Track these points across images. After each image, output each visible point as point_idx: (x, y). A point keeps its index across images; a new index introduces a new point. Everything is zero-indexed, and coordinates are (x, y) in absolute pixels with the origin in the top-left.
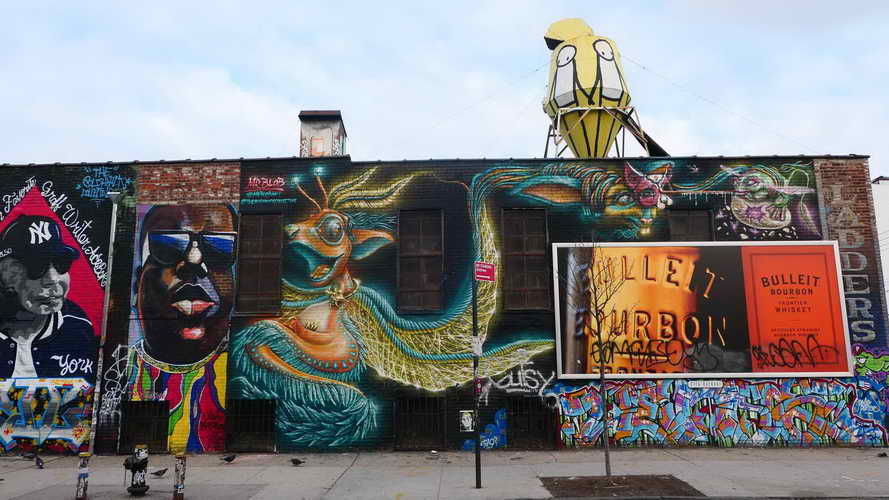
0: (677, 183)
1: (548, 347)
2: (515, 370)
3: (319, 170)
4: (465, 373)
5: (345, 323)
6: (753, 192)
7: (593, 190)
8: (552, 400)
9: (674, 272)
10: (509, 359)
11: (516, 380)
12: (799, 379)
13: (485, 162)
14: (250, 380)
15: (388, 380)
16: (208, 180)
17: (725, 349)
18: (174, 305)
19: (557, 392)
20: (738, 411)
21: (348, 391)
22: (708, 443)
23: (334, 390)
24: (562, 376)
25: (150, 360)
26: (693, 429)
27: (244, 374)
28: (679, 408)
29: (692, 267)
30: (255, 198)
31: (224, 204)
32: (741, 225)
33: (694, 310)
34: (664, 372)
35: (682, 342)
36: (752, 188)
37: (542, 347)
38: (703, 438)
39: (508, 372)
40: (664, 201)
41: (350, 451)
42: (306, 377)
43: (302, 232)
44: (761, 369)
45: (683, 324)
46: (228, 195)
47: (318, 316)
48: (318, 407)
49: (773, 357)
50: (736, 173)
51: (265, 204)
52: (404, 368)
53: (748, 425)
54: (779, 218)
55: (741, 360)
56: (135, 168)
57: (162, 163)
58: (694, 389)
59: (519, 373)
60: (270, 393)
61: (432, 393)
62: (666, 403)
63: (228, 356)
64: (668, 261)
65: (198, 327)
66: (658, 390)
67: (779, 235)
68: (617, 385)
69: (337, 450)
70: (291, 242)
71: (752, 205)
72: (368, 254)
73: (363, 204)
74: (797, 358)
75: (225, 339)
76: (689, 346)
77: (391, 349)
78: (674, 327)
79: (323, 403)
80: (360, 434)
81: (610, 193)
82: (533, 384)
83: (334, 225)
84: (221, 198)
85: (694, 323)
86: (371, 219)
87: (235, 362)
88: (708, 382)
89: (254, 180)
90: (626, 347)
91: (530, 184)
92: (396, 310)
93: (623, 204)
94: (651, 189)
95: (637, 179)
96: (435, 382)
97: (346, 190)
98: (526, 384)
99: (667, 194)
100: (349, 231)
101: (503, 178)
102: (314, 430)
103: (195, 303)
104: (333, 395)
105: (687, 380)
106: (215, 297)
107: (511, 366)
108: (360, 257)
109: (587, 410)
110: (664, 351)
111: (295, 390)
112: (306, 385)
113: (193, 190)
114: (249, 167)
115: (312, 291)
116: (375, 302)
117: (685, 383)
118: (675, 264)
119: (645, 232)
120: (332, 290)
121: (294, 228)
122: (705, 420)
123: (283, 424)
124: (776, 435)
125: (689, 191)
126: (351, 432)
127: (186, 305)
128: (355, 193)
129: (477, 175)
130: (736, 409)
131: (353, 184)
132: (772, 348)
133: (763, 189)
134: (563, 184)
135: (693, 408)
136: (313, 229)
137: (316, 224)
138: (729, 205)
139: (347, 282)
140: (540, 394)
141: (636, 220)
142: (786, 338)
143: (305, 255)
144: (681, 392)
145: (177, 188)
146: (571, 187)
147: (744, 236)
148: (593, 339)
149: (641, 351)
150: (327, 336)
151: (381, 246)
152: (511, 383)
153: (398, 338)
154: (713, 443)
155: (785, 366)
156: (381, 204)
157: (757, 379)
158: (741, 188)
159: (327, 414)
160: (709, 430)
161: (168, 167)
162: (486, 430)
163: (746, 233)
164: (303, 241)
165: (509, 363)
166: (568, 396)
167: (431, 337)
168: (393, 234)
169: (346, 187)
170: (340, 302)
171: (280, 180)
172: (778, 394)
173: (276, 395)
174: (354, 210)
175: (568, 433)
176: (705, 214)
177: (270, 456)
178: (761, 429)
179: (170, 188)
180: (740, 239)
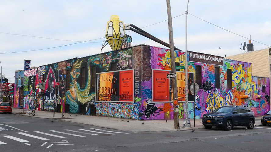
0: (112, 57)
3: (73, 61)
4: (86, 100)
6: (123, 58)
7: (101, 61)
9: (110, 78)
10: (91, 97)
12: (127, 103)
13: (89, 56)
14: (67, 101)
15: (79, 101)
16: (64, 64)
17: (116, 96)
19: (96, 104)
23: (74, 103)
24: (96, 101)
25: (60, 97)
26: (111, 113)
29: (113, 77)
30: (68, 67)
31: (65, 69)
33: (112, 87)
34: (108, 101)
38: (112, 115)
40: (110, 62)
42: (72, 100)
44: (121, 100)
47: (73, 89)
50: (121, 53)
52: (81, 99)
53: (119, 113)
54: (126, 64)
55: (118, 98)
57: (60, 62)
58: (112, 105)
59: (92, 100)
61: (83, 104)
62: (108, 107)
65: (63, 91)
67: (126, 68)
68: (103, 103)
71: (122, 61)
72: (77, 77)
73: (77, 67)
74: (126, 98)
75: (65, 93)
76: (111, 95)
81: (104, 61)
85: (112, 90)
86: (78, 70)
87: (66, 97)
88: (114, 103)
89: (68, 64)
91: (94, 61)
92: (80, 88)
95: (107, 57)
98: (93, 103)
100: (76, 73)
102: (72, 110)
105: (111, 102)
106: (64, 86)
109: (99, 108)
110: (108, 96)
113: (63, 67)
114: (67, 61)
116: (78, 86)
119: (107, 69)
120: (74, 84)
121: (70, 73)
123: (70, 108)
124: (122, 116)
125: (114, 59)
126: (76, 110)
127: (62, 88)
129: (89, 59)
130: (117, 109)
132: (122, 96)
134: (98, 60)
135: (112, 109)
137: (73, 72)
138: (119, 61)
143: (72, 78)
150: (74, 93)
151: (79, 75)
153: (80, 93)
157: (121, 103)
159: (74, 107)
162: (88, 111)
163: (121, 68)
164: (72, 75)
167: (83, 93)
169: (76, 64)
170: (75, 87)
172: (123, 106)
173: (69, 103)
175: (97, 113)
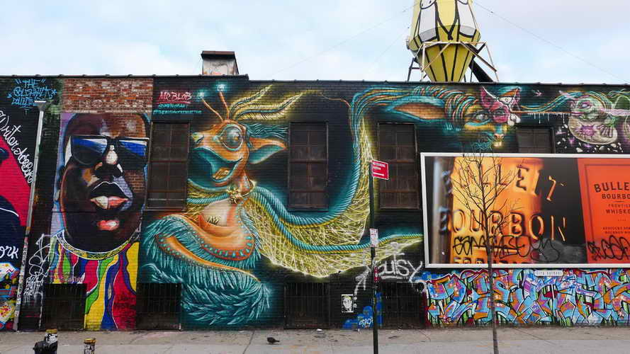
0: (524, 105)
1: (418, 241)
2: (389, 260)
3: (222, 87)
4: (346, 262)
5: (242, 218)
6: (586, 114)
7: (454, 109)
8: (420, 286)
9: (523, 178)
10: (384, 251)
11: (389, 268)
12: (626, 269)
13: (363, 82)
14: (159, 267)
15: (280, 268)
16: (125, 93)
17: (565, 243)
18: (93, 200)
19: (424, 278)
20: (576, 296)
21: (245, 278)
22: (552, 323)
23: (232, 276)
24: (428, 266)
25: (70, 248)
26: (539, 311)
27: (154, 261)
28: (527, 293)
29: (537, 175)
30: (166, 109)
31: (139, 114)
32: (577, 141)
33: (539, 211)
34: (515, 263)
35: (530, 238)
36: (586, 110)
37: (412, 240)
38: (547, 319)
39: (383, 262)
40: (513, 119)
41: (246, 329)
42: (208, 264)
43: (206, 139)
44: (595, 260)
45: (530, 223)
46: (141, 106)
47: (219, 211)
48: (219, 291)
49: (604, 251)
50: (572, 97)
51: (174, 114)
52: (293, 257)
53: (584, 308)
54: (608, 135)
55: (578, 253)
56: (61, 81)
57: (84, 77)
58: (540, 277)
59: (392, 263)
60: (176, 278)
61: (318, 279)
62: (516, 289)
63: (140, 245)
64: (517, 170)
65: (113, 219)
66: (509, 278)
67: (608, 149)
68: (475, 273)
69: (235, 328)
70: (196, 148)
71: (585, 124)
72: (263, 159)
73: (259, 117)
74: (624, 252)
75: (137, 231)
76: (536, 241)
77: (283, 240)
78: (523, 224)
79: (222, 287)
80: (255, 314)
81: (469, 112)
82: (404, 272)
83: (234, 134)
84: (135, 109)
85: (539, 222)
86: (266, 129)
87: (146, 251)
88: (551, 272)
89: (165, 94)
90: (482, 241)
91: (401, 102)
92: (287, 207)
93: (479, 121)
94: (503, 109)
95: (490, 100)
96: (320, 269)
97: (244, 104)
98: (398, 272)
99: (515, 113)
100: (247, 139)
101: (379, 98)
102: (214, 310)
103: (111, 198)
104: (232, 281)
105: (533, 269)
106: (128, 193)
107: (384, 257)
108: (256, 162)
109: (450, 295)
110: (515, 245)
111: (198, 276)
112: (208, 271)
113: (112, 101)
114: (160, 82)
115: (214, 190)
116: (269, 200)
117: (532, 271)
118: (523, 172)
119: (498, 144)
120: (232, 189)
121: (198, 136)
122: (548, 303)
123: (187, 305)
124: (607, 316)
125: (534, 111)
126: (247, 312)
127: (103, 201)
128: (253, 107)
129: (358, 94)
130: (574, 295)
131: (250, 100)
132: (604, 243)
133: (594, 111)
134: (429, 103)
135: (539, 293)
136: (216, 137)
137: (219, 133)
138: (567, 124)
139: (244, 183)
140: (410, 280)
141: (491, 135)
142: (614, 235)
143: (208, 159)
144: (529, 279)
145: (96, 99)
146: (437, 106)
147: (579, 150)
148: (454, 235)
149: (495, 245)
150: (226, 229)
151: (273, 152)
152: (385, 271)
153: (289, 231)
154: (556, 323)
155: (615, 258)
156: (274, 117)
157: (591, 269)
158: (576, 110)
159: (226, 296)
160: (552, 311)
161: (90, 81)
162: (364, 310)
163: (582, 147)
164: (207, 147)
165: (383, 254)
166: (433, 282)
167: (317, 231)
168: (285, 143)
169: (245, 102)
170: (238, 200)
171: (188, 95)
172: (608, 282)
173: (181, 280)
174: (251, 121)
175: (434, 314)
176: (546, 131)
177: (176, 333)
178: (595, 310)
179: (91, 99)
180: (576, 152)
